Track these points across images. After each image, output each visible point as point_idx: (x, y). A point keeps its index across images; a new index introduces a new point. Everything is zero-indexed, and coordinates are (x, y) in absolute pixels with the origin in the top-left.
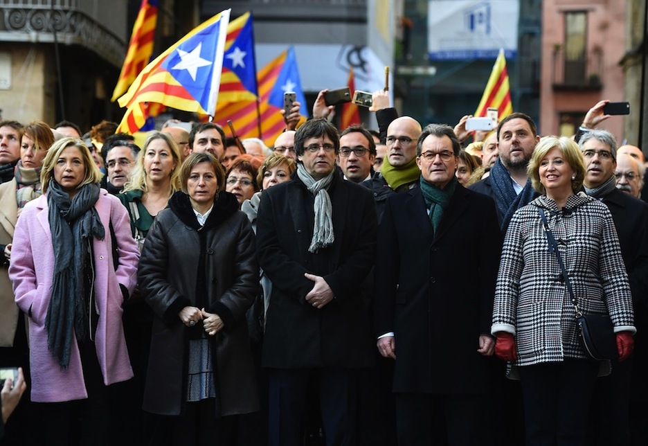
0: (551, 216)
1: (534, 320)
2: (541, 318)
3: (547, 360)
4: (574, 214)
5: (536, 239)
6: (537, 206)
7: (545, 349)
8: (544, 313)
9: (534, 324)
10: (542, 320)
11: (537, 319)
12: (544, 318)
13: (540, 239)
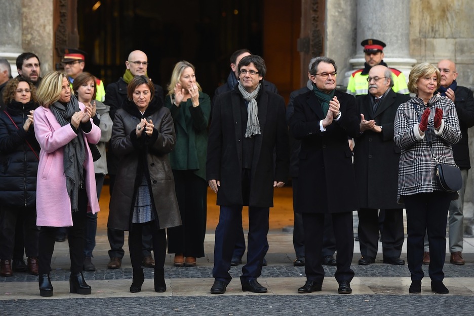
0: (421, 108)
1: (414, 168)
2: (419, 167)
3: (423, 191)
4: (433, 106)
5: (413, 121)
6: (412, 103)
7: (422, 185)
8: (421, 164)
9: (415, 171)
10: (420, 168)
11: (416, 168)
12: (421, 167)
13: (416, 121)
